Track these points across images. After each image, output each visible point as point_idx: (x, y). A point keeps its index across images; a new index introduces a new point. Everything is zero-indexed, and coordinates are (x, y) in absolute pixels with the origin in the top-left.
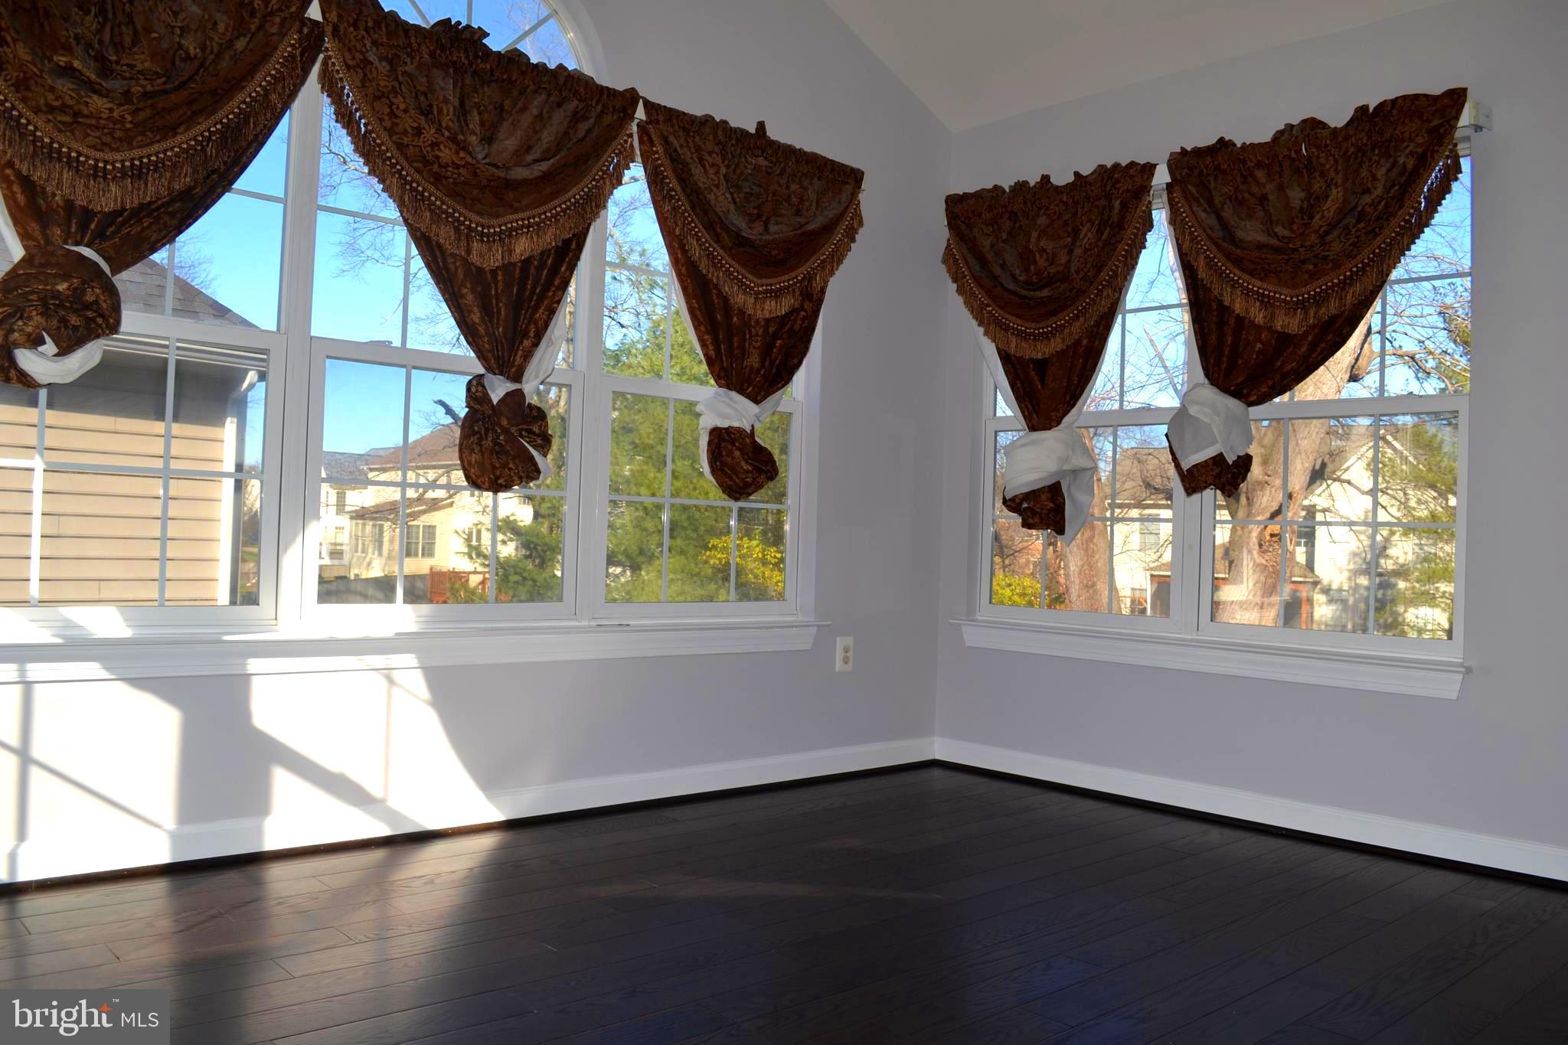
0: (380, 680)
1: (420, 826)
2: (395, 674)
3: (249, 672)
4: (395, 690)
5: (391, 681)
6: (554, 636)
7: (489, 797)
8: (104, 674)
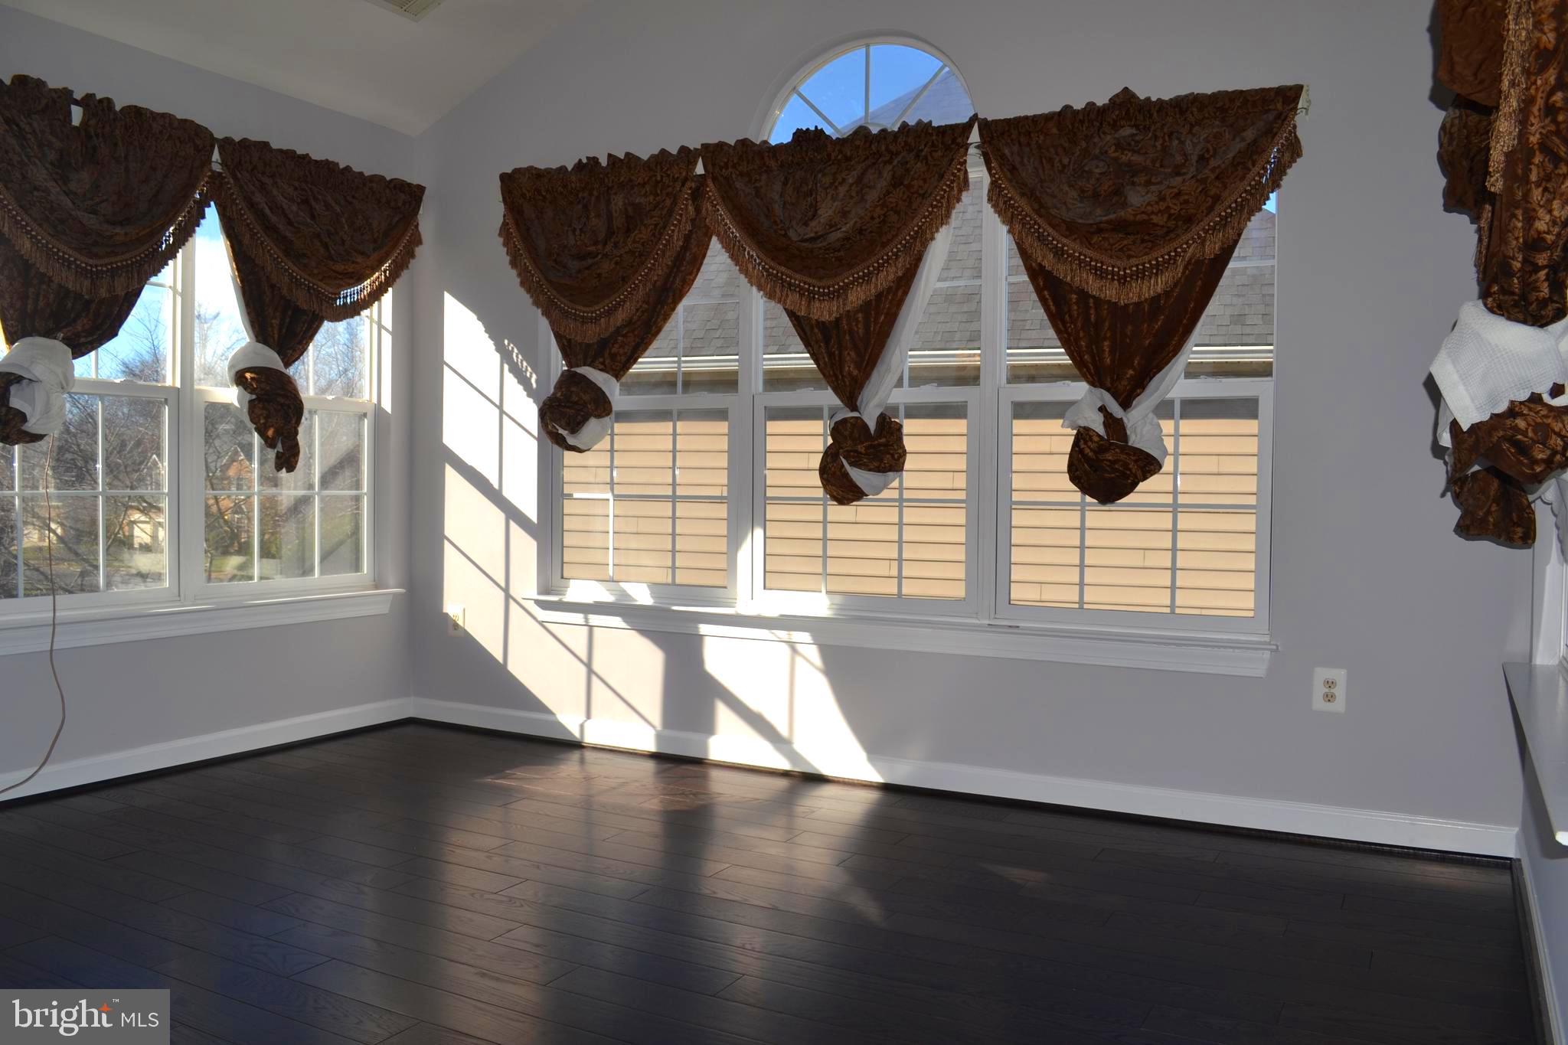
0: (786, 648)
1: (815, 769)
2: (799, 647)
3: (701, 633)
4: (798, 659)
5: (794, 651)
6: (930, 630)
7: (871, 760)
8: (624, 625)
